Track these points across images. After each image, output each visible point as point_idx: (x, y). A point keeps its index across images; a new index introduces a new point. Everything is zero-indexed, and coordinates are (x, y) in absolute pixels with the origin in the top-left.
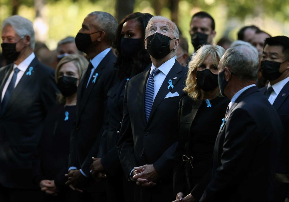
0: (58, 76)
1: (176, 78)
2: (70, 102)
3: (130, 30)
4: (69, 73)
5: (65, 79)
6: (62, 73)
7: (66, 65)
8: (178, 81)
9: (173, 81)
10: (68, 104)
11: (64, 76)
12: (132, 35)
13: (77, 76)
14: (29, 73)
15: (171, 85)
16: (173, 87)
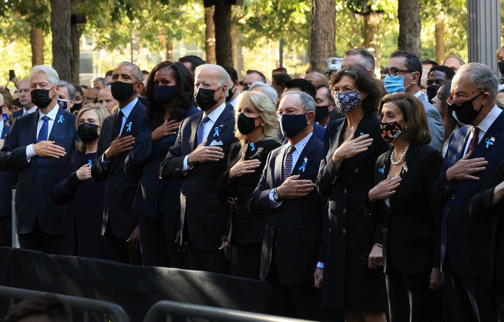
0: (78, 124)
1: (222, 126)
2: (91, 149)
3: (165, 78)
4: (90, 120)
5: (85, 126)
6: (83, 120)
7: (88, 112)
8: (224, 129)
9: (220, 128)
10: (88, 152)
11: (84, 123)
12: (168, 82)
13: (97, 123)
14: (61, 120)
15: (217, 133)
16: (218, 135)
